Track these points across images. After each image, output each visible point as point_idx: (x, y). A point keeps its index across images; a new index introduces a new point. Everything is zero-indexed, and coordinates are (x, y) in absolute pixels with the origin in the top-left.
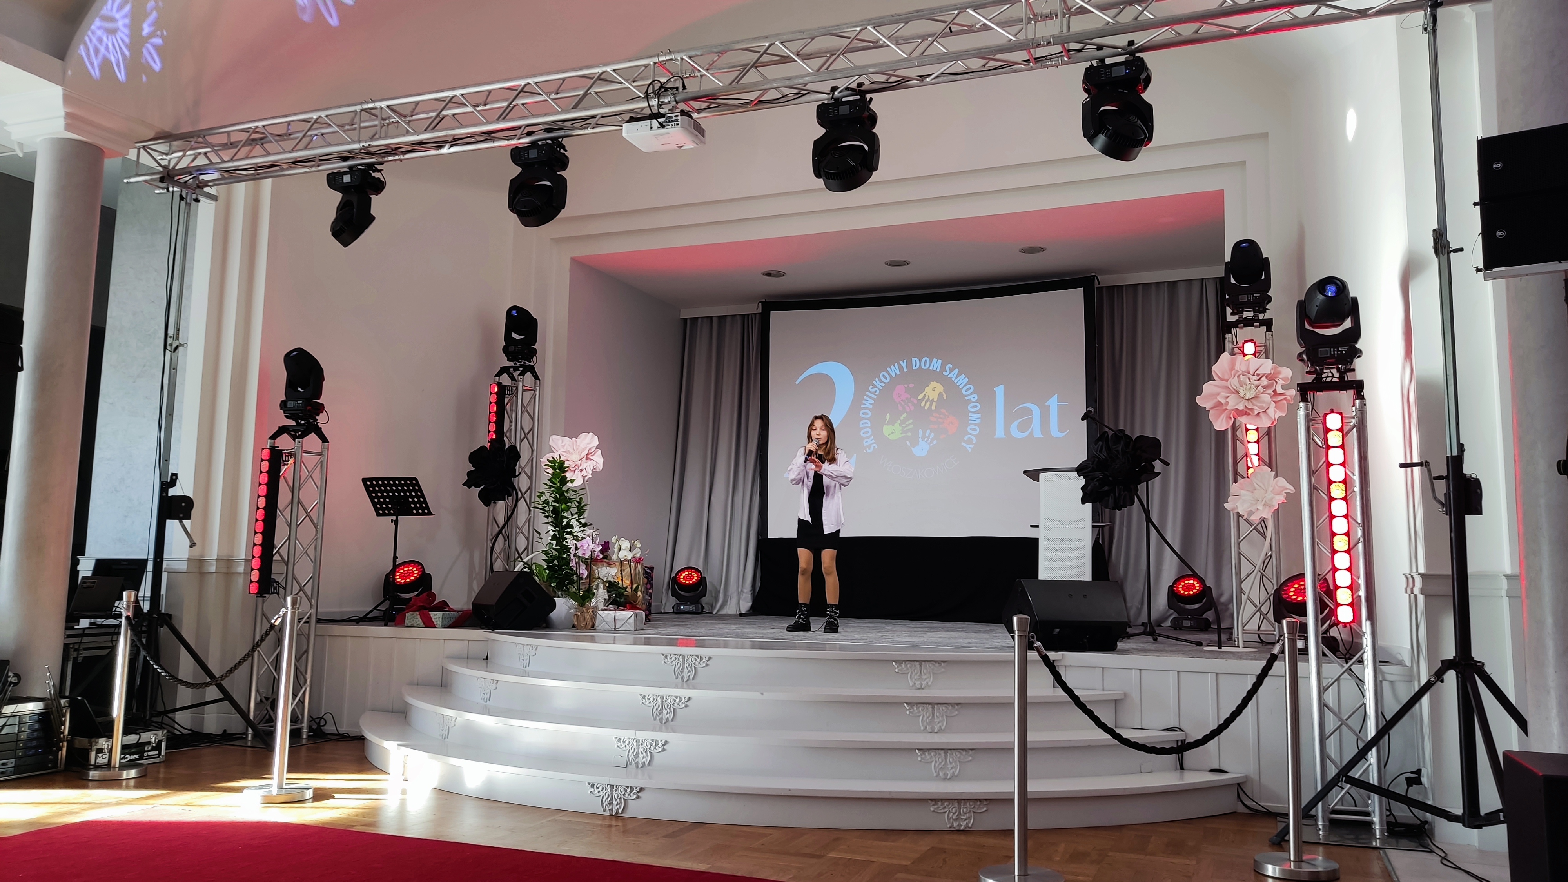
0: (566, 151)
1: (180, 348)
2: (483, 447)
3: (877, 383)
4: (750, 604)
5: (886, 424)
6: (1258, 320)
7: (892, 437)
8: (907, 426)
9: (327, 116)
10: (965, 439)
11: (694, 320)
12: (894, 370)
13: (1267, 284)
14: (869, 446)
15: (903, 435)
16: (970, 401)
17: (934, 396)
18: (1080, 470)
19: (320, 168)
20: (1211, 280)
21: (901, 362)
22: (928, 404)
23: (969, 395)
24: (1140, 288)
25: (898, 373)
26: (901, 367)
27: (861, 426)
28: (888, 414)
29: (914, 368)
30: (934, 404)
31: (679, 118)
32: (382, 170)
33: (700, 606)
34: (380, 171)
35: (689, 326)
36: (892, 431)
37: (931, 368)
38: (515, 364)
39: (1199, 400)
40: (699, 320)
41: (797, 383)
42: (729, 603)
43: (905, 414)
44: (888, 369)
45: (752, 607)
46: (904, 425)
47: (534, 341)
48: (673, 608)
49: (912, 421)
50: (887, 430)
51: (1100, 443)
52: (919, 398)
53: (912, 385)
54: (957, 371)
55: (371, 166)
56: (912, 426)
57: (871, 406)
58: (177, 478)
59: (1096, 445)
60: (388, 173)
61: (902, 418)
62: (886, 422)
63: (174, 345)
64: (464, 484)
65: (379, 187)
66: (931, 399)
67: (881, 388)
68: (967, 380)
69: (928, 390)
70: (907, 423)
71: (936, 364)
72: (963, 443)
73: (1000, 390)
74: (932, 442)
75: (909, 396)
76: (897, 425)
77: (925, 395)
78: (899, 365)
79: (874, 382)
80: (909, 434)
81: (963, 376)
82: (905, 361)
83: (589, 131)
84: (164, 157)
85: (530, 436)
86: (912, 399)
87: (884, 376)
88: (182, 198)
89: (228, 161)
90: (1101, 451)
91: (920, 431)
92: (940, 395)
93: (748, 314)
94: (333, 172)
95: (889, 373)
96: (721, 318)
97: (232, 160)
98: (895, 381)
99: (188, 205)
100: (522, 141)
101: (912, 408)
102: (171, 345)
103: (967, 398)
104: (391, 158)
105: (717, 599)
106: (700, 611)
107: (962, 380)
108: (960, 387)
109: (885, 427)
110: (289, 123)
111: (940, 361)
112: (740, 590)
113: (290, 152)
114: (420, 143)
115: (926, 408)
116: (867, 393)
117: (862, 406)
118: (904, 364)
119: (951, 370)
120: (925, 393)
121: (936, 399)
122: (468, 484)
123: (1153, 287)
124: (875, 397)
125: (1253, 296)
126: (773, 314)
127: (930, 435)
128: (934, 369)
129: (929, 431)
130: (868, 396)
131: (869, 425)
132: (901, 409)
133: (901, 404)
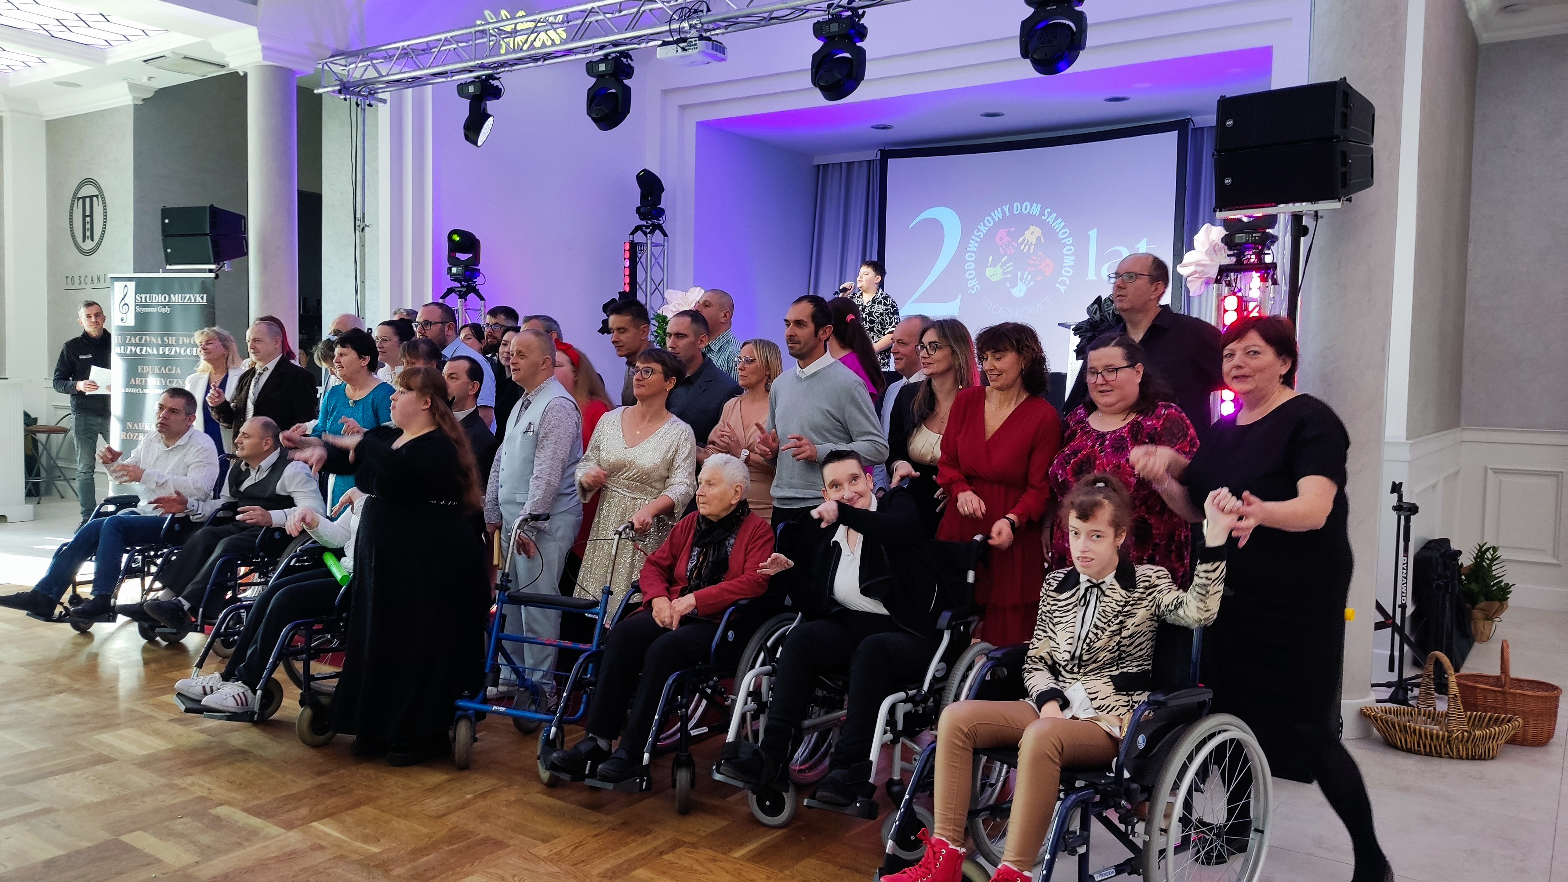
0: (632, 60)
1: (366, 229)
3: (981, 227)
5: (989, 267)
7: (994, 279)
8: (1007, 268)
9: (451, 37)
10: (1060, 280)
11: (826, 166)
12: (997, 215)
14: (973, 288)
15: (1004, 277)
16: (1065, 245)
17: (1033, 239)
19: (454, 78)
21: (1004, 207)
22: (1027, 247)
23: (1065, 238)
25: (1001, 217)
26: (1003, 212)
27: (966, 268)
28: (991, 257)
29: (1016, 212)
30: (1033, 247)
31: (697, 42)
34: (498, 79)
35: (821, 171)
36: (994, 273)
37: (1031, 213)
38: (647, 223)
40: (831, 167)
41: (910, 227)
43: (1006, 257)
44: (992, 214)
46: (1005, 268)
47: (660, 202)
49: (1011, 263)
50: (989, 272)
51: (1096, 306)
52: (1020, 241)
53: (1013, 229)
54: (1054, 215)
55: (491, 77)
56: (1011, 268)
57: (976, 250)
61: (1003, 261)
62: (989, 265)
63: (362, 227)
64: (599, 331)
65: (496, 93)
66: (1030, 242)
67: (985, 232)
68: (1063, 224)
69: (1027, 234)
70: (1008, 265)
71: (1036, 209)
72: (1057, 285)
73: (1093, 234)
74: (1029, 283)
75: (1010, 240)
76: (998, 267)
77: (1025, 239)
78: (1002, 209)
79: (979, 226)
80: (1009, 276)
81: (1060, 220)
82: (1007, 206)
83: (643, 45)
84: (345, 68)
85: (660, 287)
86: (1012, 243)
87: (988, 220)
88: (358, 105)
89: (385, 76)
91: (1019, 273)
92: (1039, 238)
93: (873, 160)
94: (461, 84)
95: (993, 218)
96: (849, 164)
97: (388, 75)
98: (997, 225)
99: (364, 110)
100: (596, 54)
101: (1013, 251)
102: (359, 226)
103: (1062, 242)
104: (503, 69)
107: (1059, 224)
109: (988, 269)
110: (427, 43)
111: (1039, 206)
113: (427, 69)
115: (1025, 251)
116: (973, 237)
117: (968, 249)
118: (1006, 209)
119: (1050, 214)
120: (1024, 236)
121: (1034, 243)
124: (979, 240)
126: (890, 161)
127: (1027, 277)
128: (1034, 214)
129: (1026, 273)
130: (973, 240)
131: (973, 267)
132: (1002, 251)
133: (1003, 248)
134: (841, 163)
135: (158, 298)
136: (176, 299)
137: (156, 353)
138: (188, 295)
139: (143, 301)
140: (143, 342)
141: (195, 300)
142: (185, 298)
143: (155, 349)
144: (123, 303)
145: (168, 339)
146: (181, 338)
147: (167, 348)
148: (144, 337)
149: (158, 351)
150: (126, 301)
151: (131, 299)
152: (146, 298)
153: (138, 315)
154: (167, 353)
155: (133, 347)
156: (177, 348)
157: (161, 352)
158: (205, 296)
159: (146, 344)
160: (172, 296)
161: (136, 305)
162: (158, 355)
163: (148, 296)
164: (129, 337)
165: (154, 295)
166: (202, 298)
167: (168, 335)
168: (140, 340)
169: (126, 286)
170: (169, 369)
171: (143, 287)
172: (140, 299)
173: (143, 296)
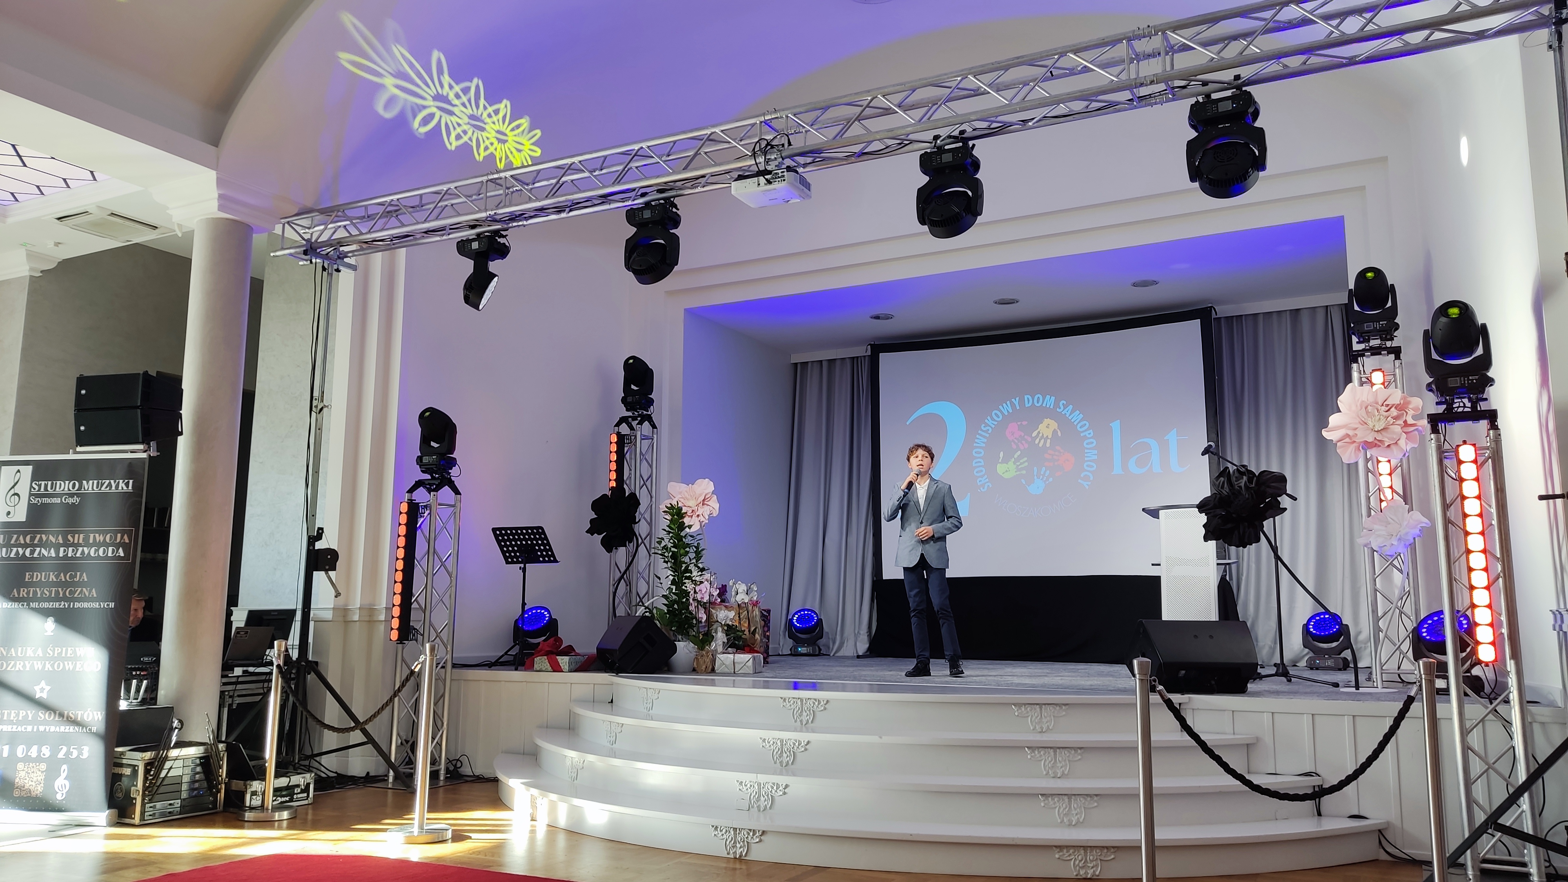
0: (678, 209)
1: (325, 409)
2: (605, 496)
3: (989, 421)
4: (867, 646)
5: (1000, 463)
6: (1386, 348)
7: (1006, 476)
8: (1021, 464)
9: (456, 188)
10: (1082, 475)
11: (805, 364)
12: (1006, 408)
13: (1394, 310)
14: (983, 485)
15: (1018, 473)
16: (1085, 437)
17: (1048, 433)
18: (1202, 507)
19: (451, 236)
20: (1336, 307)
21: (1013, 400)
22: (1043, 440)
23: (1086, 431)
24: (1261, 318)
25: (1011, 411)
26: (1013, 405)
28: (1002, 453)
29: (1027, 405)
30: (1049, 441)
31: (785, 174)
32: (507, 235)
33: (817, 648)
34: (505, 237)
35: (799, 370)
36: (1006, 470)
37: (1044, 405)
38: (633, 414)
39: (1324, 433)
40: (810, 364)
41: (908, 423)
42: (845, 645)
43: (1019, 453)
44: (1000, 407)
45: (869, 649)
46: (1018, 464)
47: (651, 392)
48: (791, 650)
49: (1025, 459)
50: (1001, 468)
51: (1222, 479)
52: (1033, 436)
53: (1025, 423)
54: (1071, 407)
55: (497, 233)
56: (1026, 464)
57: (984, 445)
58: (323, 532)
59: (1217, 481)
60: (513, 238)
61: (1016, 456)
62: (1000, 461)
63: (319, 407)
64: (587, 532)
65: (503, 252)
66: (1045, 436)
67: (993, 426)
68: (1081, 416)
69: (1042, 427)
70: (1021, 461)
71: (1050, 401)
72: (1079, 481)
73: (1116, 426)
74: (1047, 480)
75: (1023, 434)
76: (1011, 464)
77: (1039, 432)
78: (1011, 403)
79: (986, 421)
80: (1024, 472)
81: (1078, 412)
82: (1017, 399)
83: (699, 189)
84: (307, 230)
85: (648, 483)
86: (1026, 437)
87: (996, 414)
88: (324, 269)
89: (366, 233)
90: (1223, 487)
91: (1035, 469)
92: (1055, 432)
93: (858, 357)
94: (462, 240)
95: (1001, 412)
96: (831, 362)
97: (369, 232)
98: (1007, 419)
99: (330, 275)
100: (636, 202)
101: (1026, 446)
102: (316, 407)
103: (1082, 435)
104: (514, 224)
105: (834, 643)
106: (817, 653)
107: (1077, 417)
108: (1075, 423)
109: (999, 465)
110: (421, 196)
111: (1053, 398)
112: (856, 632)
113: (423, 223)
114: (541, 209)
115: (1041, 445)
116: (979, 432)
117: (975, 445)
118: (1016, 402)
119: (1065, 407)
120: (1038, 430)
121: (1050, 437)
122: (591, 531)
123: (1275, 316)
124: (988, 435)
125: (1379, 324)
126: (883, 356)
127: (1045, 472)
128: (1048, 406)
129: (1044, 469)
130: (981, 435)
131: (983, 464)
132: (1014, 447)
133: (1014, 442)
134: (821, 361)
135: (63, 486)
136: (90, 486)
137: (54, 555)
138: (108, 481)
139: (42, 489)
140: (36, 542)
141: (117, 487)
142: (102, 485)
143: (52, 551)
144: (12, 492)
145: (73, 537)
146: (92, 536)
147: (71, 549)
148: (39, 536)
149: (57, 552)
150: (17, 490)
151: (24, 489)
152: (46, 486)
153: (32, 508)
154: (70, 555)
155: (20, 550)
156: (85, 549)
157: (61, 555)
158: (131, 481)
159: (41, 544)
160: (85, 482)
161: (31, 495)
162: (57, 557)
163: (50, 483)
164: (15, 536)
165: (58, 482)
166: (127, 485)
167: (73, 533)
168: (32, 539)
169: (19, 471)
170: (71, 577)
171: (42, 472)
172: (37, 488)
173: (43, 483)
